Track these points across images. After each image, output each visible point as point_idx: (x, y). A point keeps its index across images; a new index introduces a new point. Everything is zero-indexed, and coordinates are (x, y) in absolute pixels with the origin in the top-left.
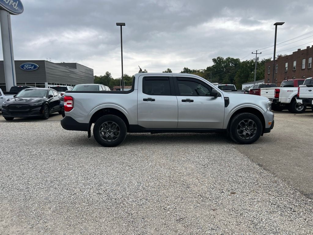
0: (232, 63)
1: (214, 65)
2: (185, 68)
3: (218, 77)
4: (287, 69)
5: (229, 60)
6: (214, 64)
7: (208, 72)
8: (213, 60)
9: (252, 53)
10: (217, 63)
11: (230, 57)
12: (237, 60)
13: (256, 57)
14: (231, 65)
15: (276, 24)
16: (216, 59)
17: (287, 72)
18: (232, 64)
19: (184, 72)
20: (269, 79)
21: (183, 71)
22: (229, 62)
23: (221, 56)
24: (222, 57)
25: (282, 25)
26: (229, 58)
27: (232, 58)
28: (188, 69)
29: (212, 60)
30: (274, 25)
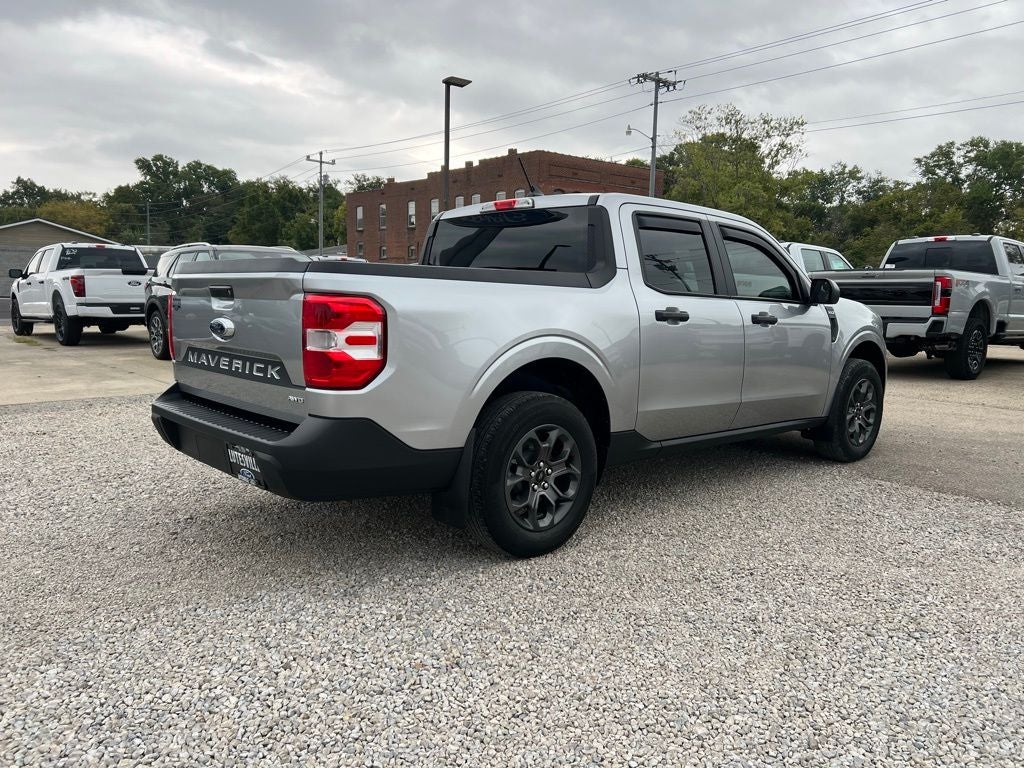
0: (211, 183)
1: (142, 183)
2: (19, 181)
3: (167, 225)
4: (413, 220)
5: (198, 172)
6: (142, 179)
7: (123, 205)
8: (137, 162)
9: (308, 157)
10: (154, 175)
11: (202, 162)
12: (228, 175)
13: (321, 173)
14: (205, 188)
15: (449, 82)
16: (147, 161)
17: (414, 229)
18: (209, 187)
19: (14, 193)
20: (360, 246)
21: (11, 191)
22: (199, 178)
23: (168, 154)
24: (173, 158)
25: (462, 86)
26: (198, 164)
27: (209, 167)
28: (32, 183)
29: (135, 165)
30: (444, 82)
